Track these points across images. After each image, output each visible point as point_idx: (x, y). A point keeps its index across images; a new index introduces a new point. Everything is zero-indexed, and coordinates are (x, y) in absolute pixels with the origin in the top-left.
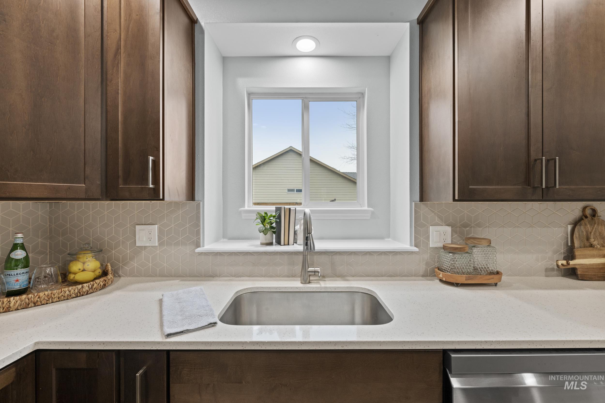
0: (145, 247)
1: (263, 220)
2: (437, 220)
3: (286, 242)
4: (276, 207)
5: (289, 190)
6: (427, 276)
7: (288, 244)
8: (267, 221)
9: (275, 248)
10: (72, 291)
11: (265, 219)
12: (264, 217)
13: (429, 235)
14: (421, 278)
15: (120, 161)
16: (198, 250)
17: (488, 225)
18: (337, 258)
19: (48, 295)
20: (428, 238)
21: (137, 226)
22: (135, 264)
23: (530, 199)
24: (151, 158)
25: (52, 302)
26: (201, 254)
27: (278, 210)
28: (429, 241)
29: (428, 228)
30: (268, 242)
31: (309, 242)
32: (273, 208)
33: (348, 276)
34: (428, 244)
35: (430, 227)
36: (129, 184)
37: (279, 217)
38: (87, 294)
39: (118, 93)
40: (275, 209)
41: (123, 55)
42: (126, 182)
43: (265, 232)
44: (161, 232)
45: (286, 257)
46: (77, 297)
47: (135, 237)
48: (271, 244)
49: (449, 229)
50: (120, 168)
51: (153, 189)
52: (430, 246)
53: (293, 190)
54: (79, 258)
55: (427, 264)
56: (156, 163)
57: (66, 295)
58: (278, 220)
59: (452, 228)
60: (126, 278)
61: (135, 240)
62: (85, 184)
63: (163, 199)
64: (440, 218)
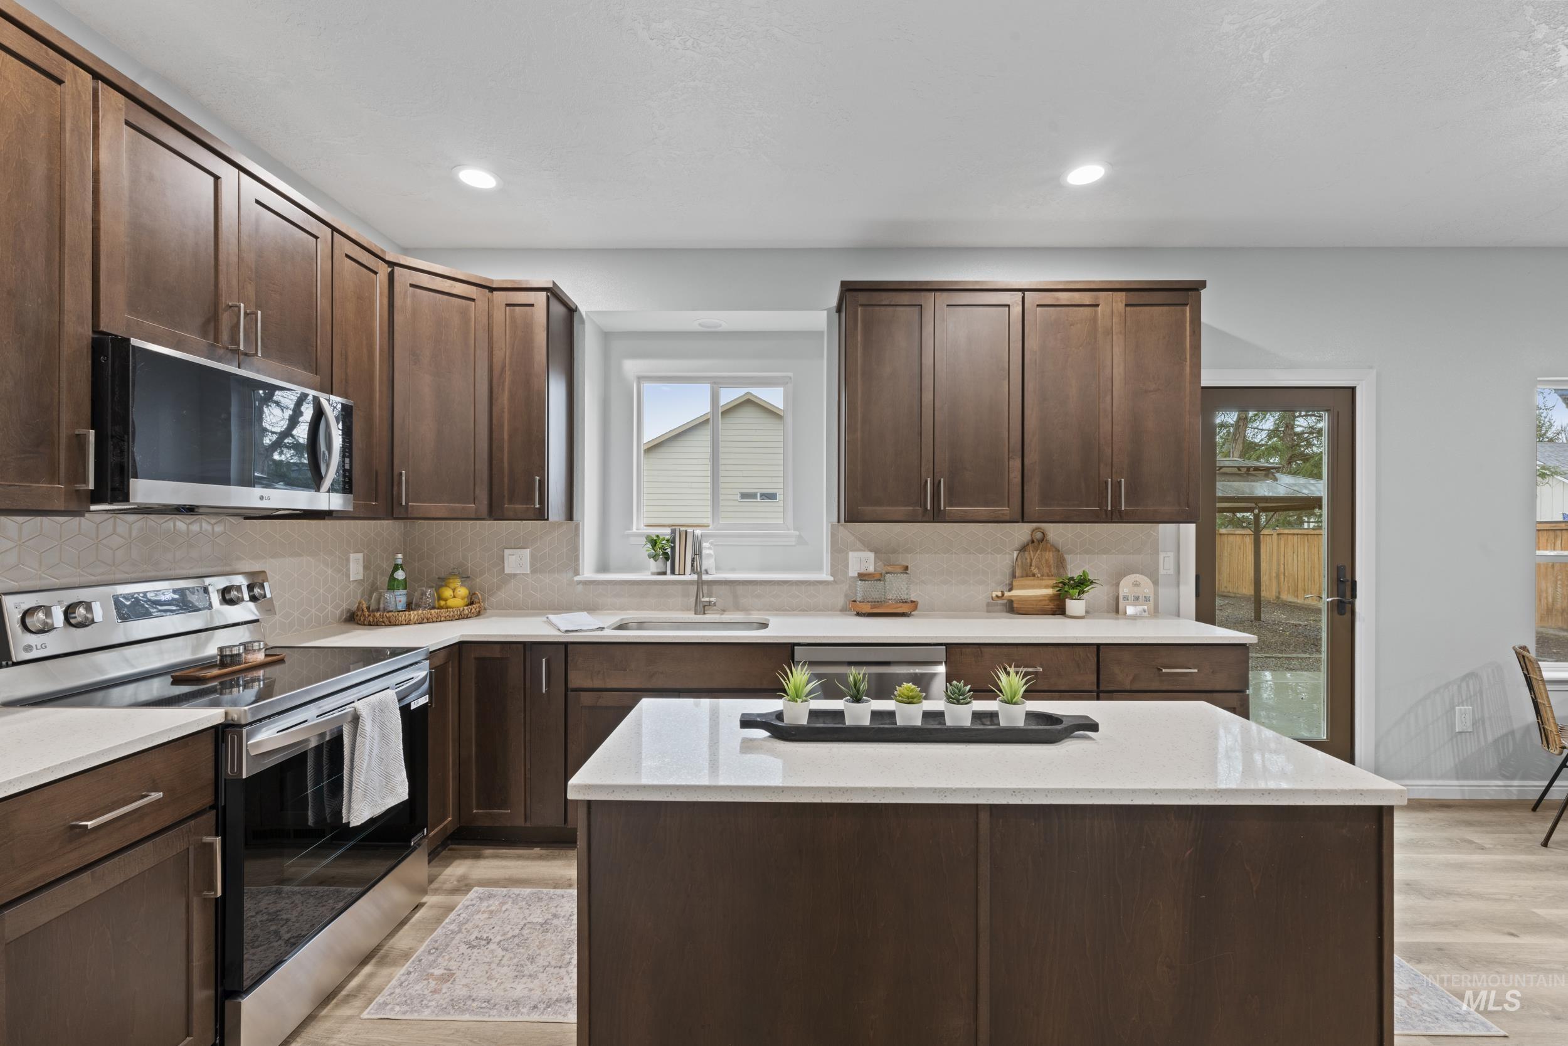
0: (515, 575)
1: (654, 543)
2: (858, 544)
3: (682, 572)
4: (671, 529)
5: (744, 496)
6: (846, 610)
7: (684, 574)
8: (659, 545)
9: (669, 577)
10: (456, 612)
11: (656, 543)
12: (655, 540)
13: (848, 563)
14: (839, 613)
15: (506, 480)
16: (577, 578)
17: (918, 550)
18: (740, 589)
19: (437, 614)
20: (847, 566)
21: (505, 550)
22: (503, 595)
23: (920, 520)
24: (537, 478)
25: (440, 621)
26: (580, 582)
27: (673, 532)
28: (848, 570)
29: (847, 554)
30: (659, 571)
31: (695, 563)
32: (668, 531)
33: (753, 610)
34: (847, 573)
35: (850, 553)
36: (514, 504)
37: (674, 542)
38: (467, 618)
39: (503, 412)
40: (670, 531)
41: (508, 373)
42: (510, 502)
43: (655, 557)
44: (533, 558)
45: (680, 587)
46: (459, 619)
47: (504, 563)
48: (664, 573)
49: (871, 556)
50: (506, 487)
51: (539, 509)
52: (850, 575)
53: (753, 496)
54: (449, 583)
55: (846, 596)
56: (541, 483)
57: (451, 615)
58: (672, 545)
59: (875, 553)
60: (492, 611)
61: (504, 567)
62: (474, 504)
63: (548, 519)
64: (862, 542)
